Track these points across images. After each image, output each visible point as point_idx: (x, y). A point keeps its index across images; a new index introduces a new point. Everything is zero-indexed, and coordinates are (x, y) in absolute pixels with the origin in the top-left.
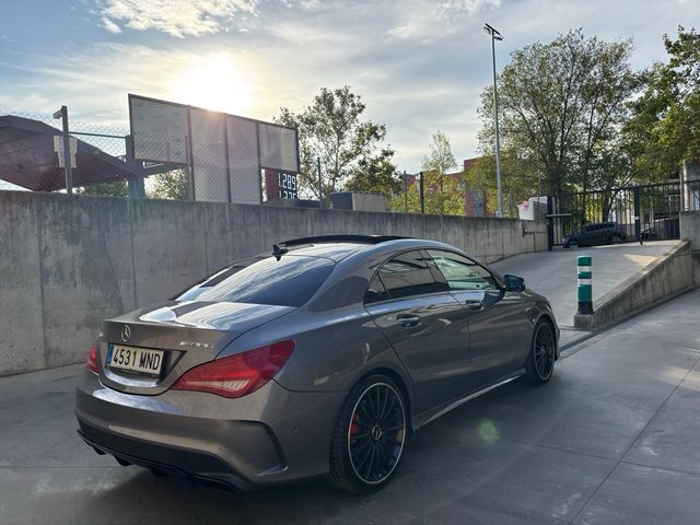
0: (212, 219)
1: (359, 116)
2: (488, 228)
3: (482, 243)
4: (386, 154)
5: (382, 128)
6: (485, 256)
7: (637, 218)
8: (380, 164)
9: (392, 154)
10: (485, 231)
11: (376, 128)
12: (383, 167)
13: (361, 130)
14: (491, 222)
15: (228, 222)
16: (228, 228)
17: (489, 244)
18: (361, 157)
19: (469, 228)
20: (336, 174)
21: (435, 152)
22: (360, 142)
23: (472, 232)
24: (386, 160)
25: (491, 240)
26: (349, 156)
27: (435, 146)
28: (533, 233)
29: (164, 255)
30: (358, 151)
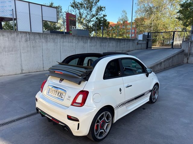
0: (22, 37)
1: (98, 3)
2: (125, 42)
3: (122, 47)
4: (104, 16)
5: (105, 8)
6: (123, 51)
7: (173, 41)
8: (102, 19)
9: (106, 16)
10: (123, 43)
11: (102, 7)
12: (103, 20)
13: (98, 8)
14: (126, 40)
15: (28, 38)
16: (28, 40)
17: (124, 47)
18: (97, 17)
19: (118, 42)
20: (89, 21)
21: (122, 16)
22: (97, 12)
23: (119, 43)
24: (104, 18)
25: (125, 46)
26: (93, 16)
27: (122, 14)
28: (141, 44)
29: (4, 48)
30: (97, 15)
